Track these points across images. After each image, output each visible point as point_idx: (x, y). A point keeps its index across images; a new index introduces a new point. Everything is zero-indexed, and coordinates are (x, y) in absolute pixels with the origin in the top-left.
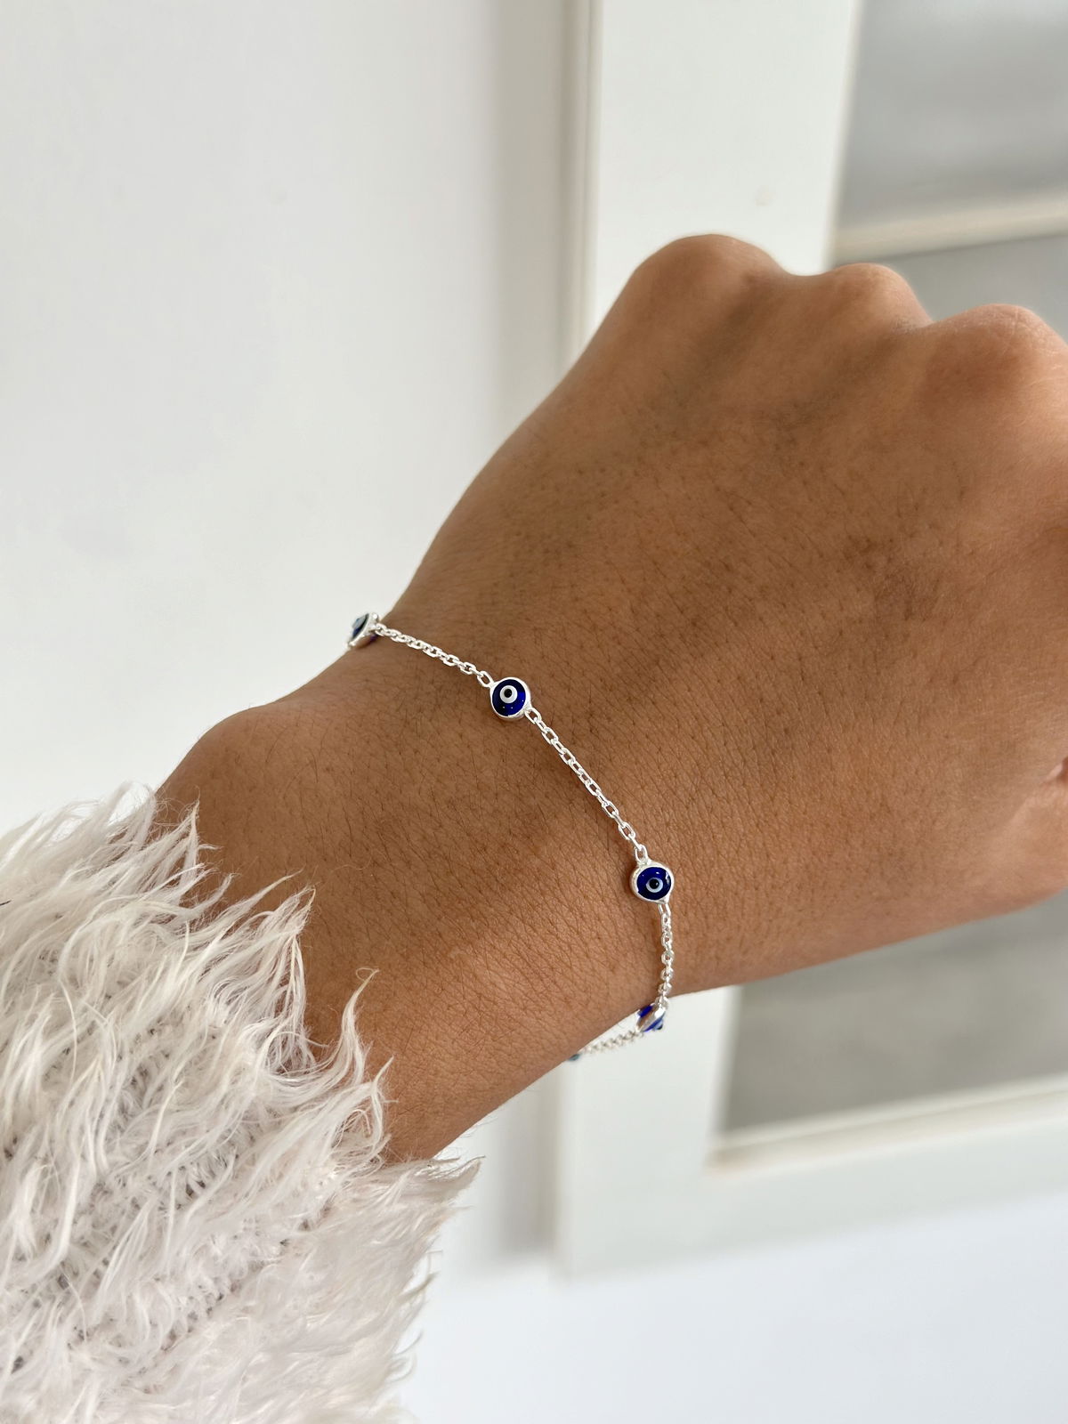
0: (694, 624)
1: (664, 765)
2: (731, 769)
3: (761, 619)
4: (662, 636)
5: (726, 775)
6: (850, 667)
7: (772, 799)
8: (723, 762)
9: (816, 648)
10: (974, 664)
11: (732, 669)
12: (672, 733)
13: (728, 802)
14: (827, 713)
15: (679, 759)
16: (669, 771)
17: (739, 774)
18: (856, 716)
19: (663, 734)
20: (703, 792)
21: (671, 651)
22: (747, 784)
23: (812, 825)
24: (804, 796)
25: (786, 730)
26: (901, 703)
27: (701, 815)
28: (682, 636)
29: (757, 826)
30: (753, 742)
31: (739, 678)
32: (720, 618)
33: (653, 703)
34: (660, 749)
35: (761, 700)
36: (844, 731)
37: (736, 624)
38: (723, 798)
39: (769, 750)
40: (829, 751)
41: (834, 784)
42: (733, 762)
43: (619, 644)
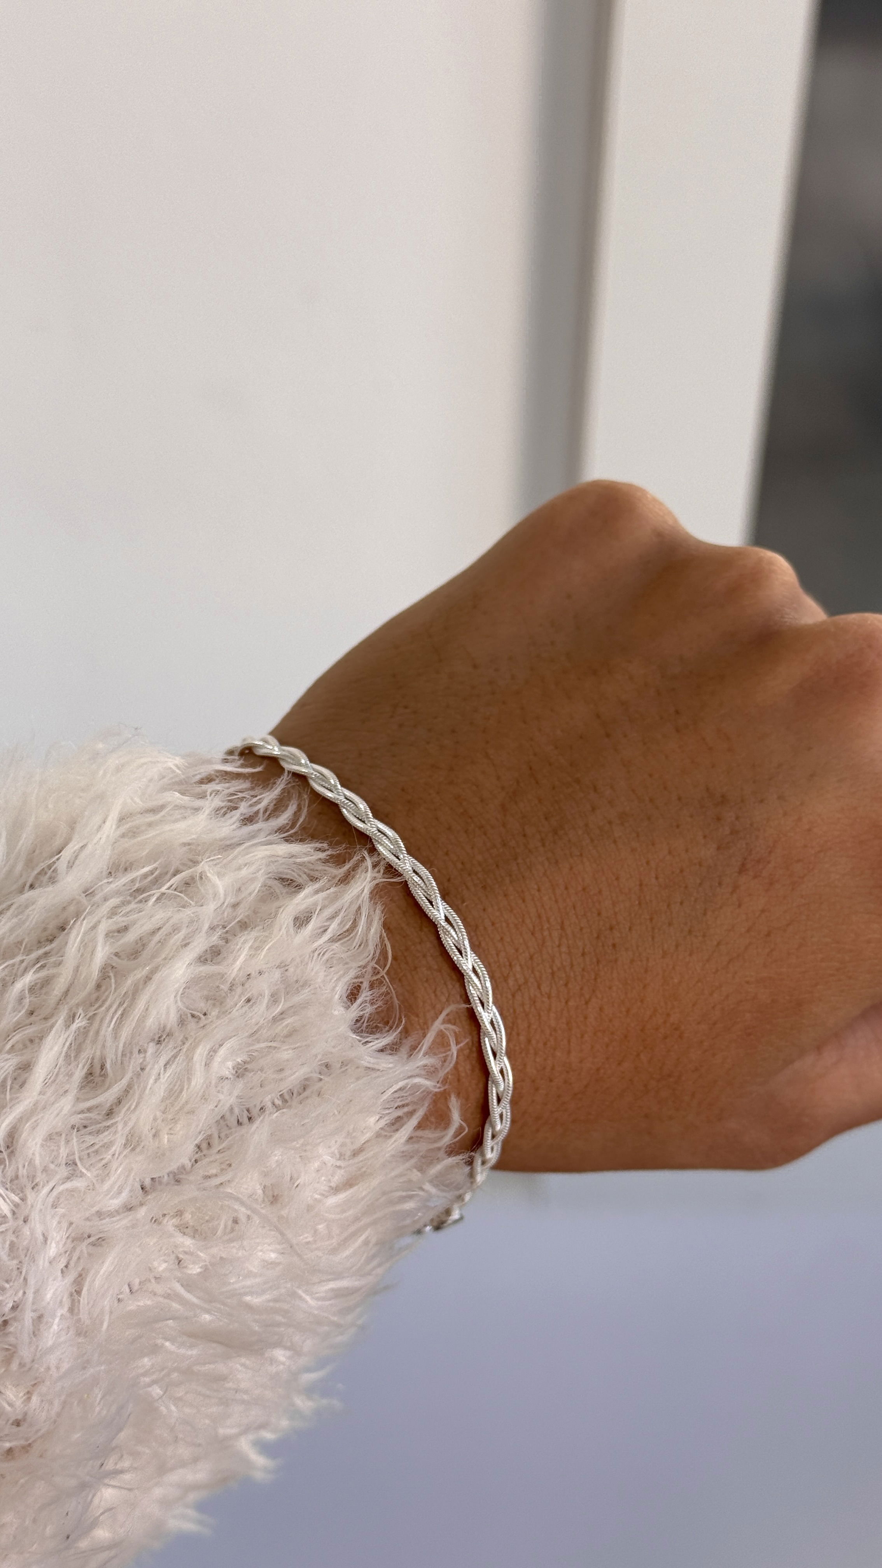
0: (555, 832)
1: (502, 954)
2: (559, 969)
3: (615, 842)
4: (525, 836)
5: (553, 974)
6: (681, 903)
7: (587, 1003)
8: (553, 961)
9: (657, 878)
10: (788, 925)
13: (549, 997)
14: (653, 938)
15: (517, 950)
16: (506, 960)
17: (564, 975)
18: (677, 946)
19: (508, 925)
20: (529, 984)
21: (530, 851)
22: (570, 986)
25: (614, 946)
26: (719, 944)
27: (523, 1005)
28: (542, 840)
29: (568, 1024)
30: (584, 949)
31: (584, 889)
32: (580, 832)
33: (505, 895)
34: (502, 939)
35: (599, 914)
36: (663, 957)
37: (592, 840)
38: (546, 993)
39: (595, 960)
40: (646, 971)
41: (642, 1001)
42: (562, 964)
43: (485, 834)
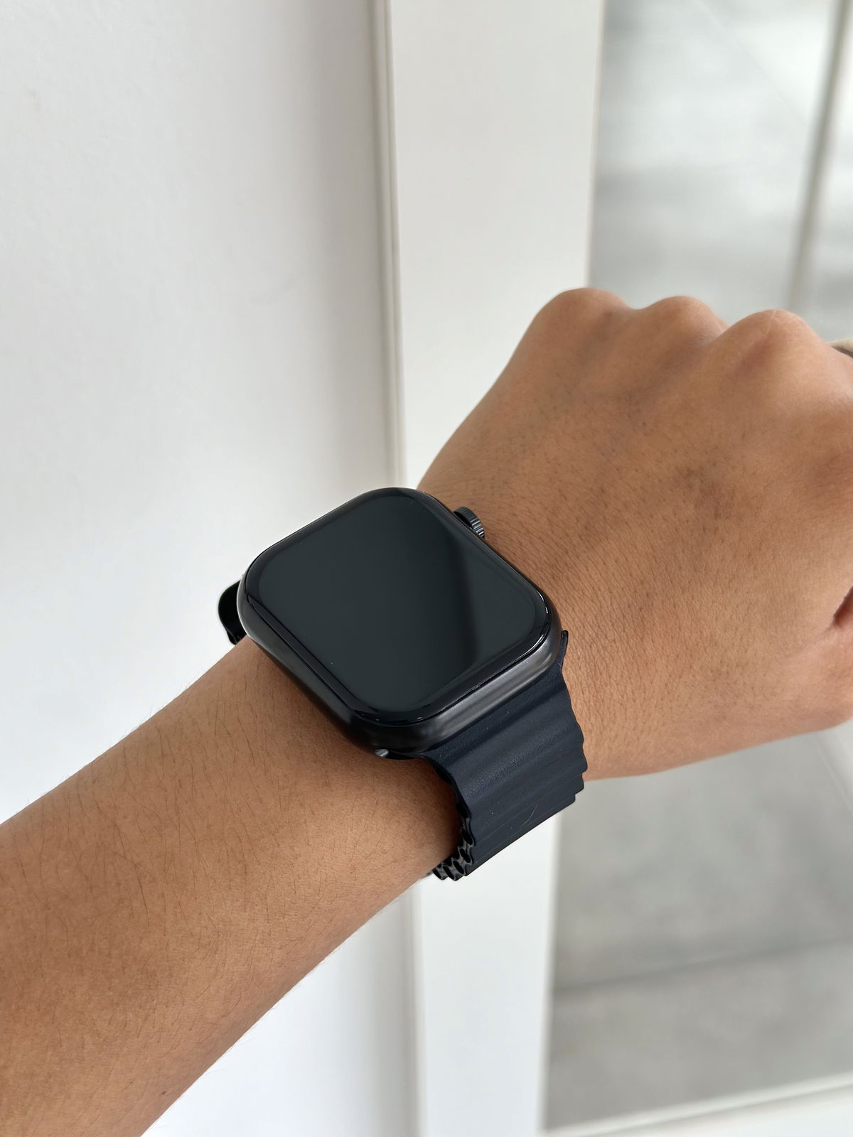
11: (612, 556)
12: (580, 598)
23: (668, 656)
24: (661, 637)
